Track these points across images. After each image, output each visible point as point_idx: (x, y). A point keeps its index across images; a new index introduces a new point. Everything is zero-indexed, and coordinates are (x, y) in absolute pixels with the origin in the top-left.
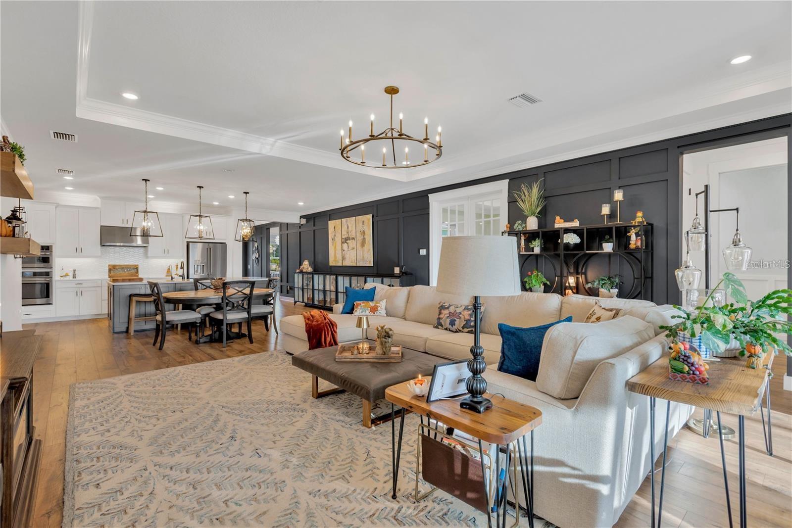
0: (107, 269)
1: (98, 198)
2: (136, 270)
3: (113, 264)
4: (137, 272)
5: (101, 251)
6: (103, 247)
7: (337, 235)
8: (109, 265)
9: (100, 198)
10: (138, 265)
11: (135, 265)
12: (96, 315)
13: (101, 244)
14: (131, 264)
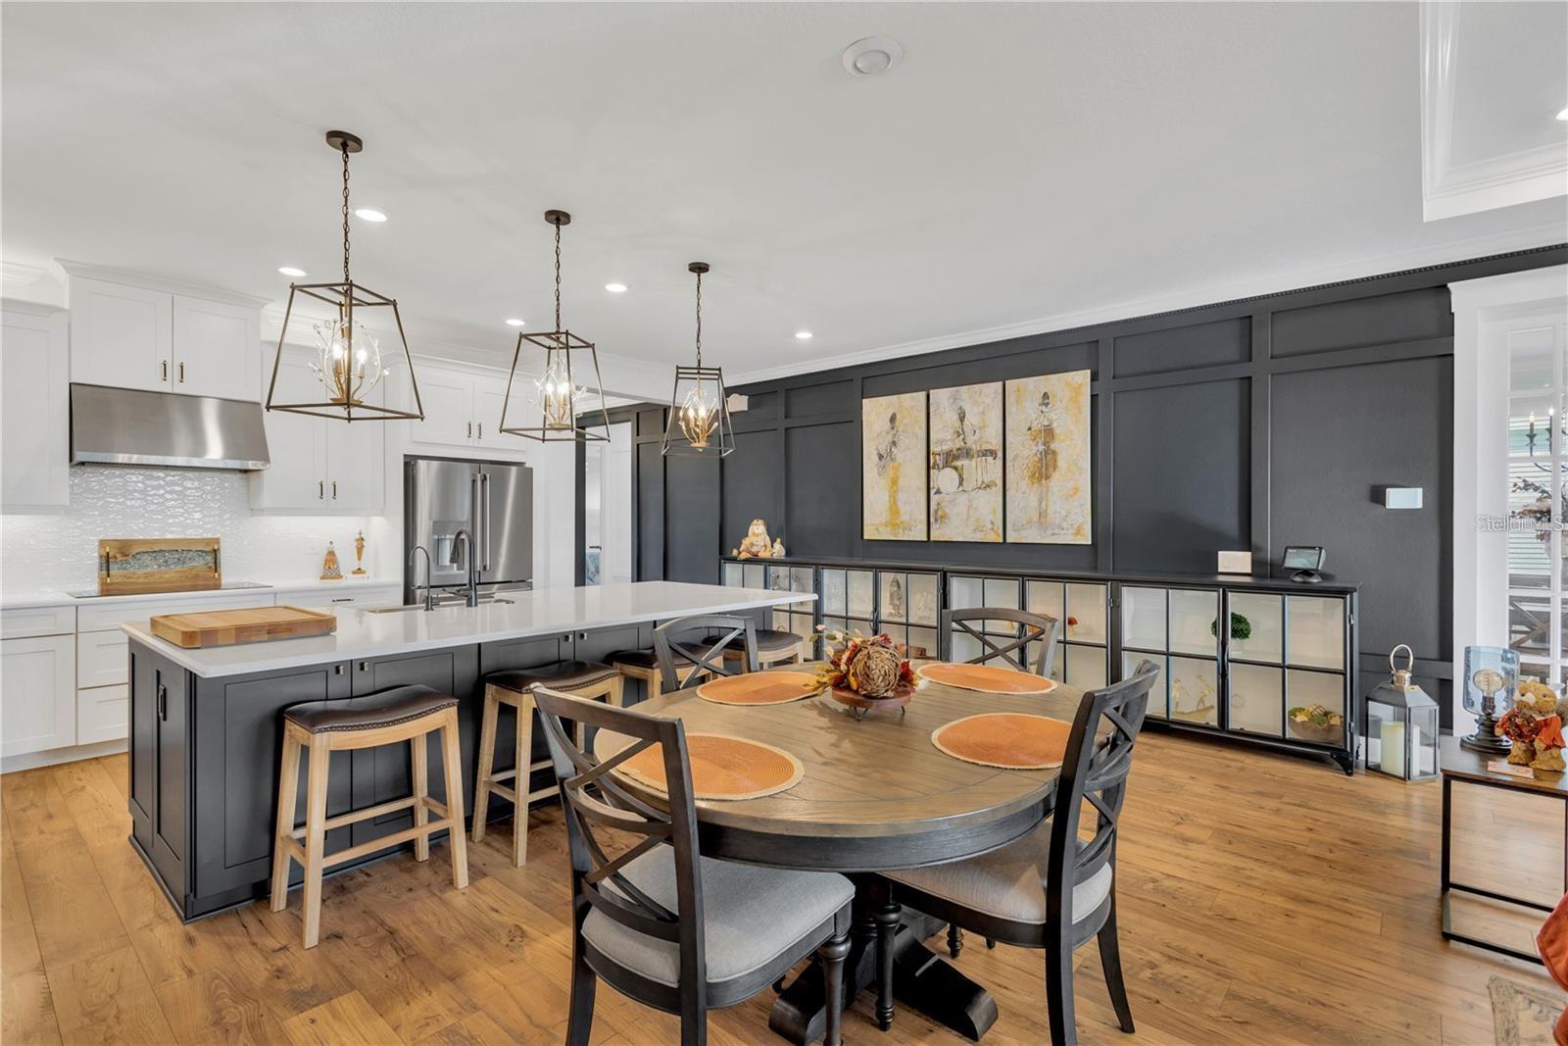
0: (93, 559)
1: (60, 273)
2: (210, 558)
3: (121, 535)
4: (216, 567)
5: (71, 486)
6: (79, 470)
7: (900, 444)
8: (103, 543)
9: (68, 269)
10: (217, 541)
11: (209, 541)
12: (48, 752)
13: (71, 461)
14: (191, 534)
